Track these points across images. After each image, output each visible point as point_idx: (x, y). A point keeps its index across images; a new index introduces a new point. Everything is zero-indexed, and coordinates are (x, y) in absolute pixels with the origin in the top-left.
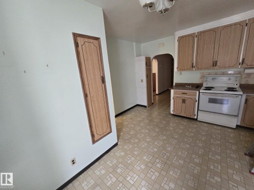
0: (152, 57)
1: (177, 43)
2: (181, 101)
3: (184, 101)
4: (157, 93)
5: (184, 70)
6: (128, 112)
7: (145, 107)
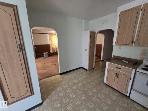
0: (97, 32)
1: (118, 18)
2: (115, 75)
3: (117, 75)
4: (101, 59)
5: (123, 45)
6: (72, 72)
7: (86, 70)
